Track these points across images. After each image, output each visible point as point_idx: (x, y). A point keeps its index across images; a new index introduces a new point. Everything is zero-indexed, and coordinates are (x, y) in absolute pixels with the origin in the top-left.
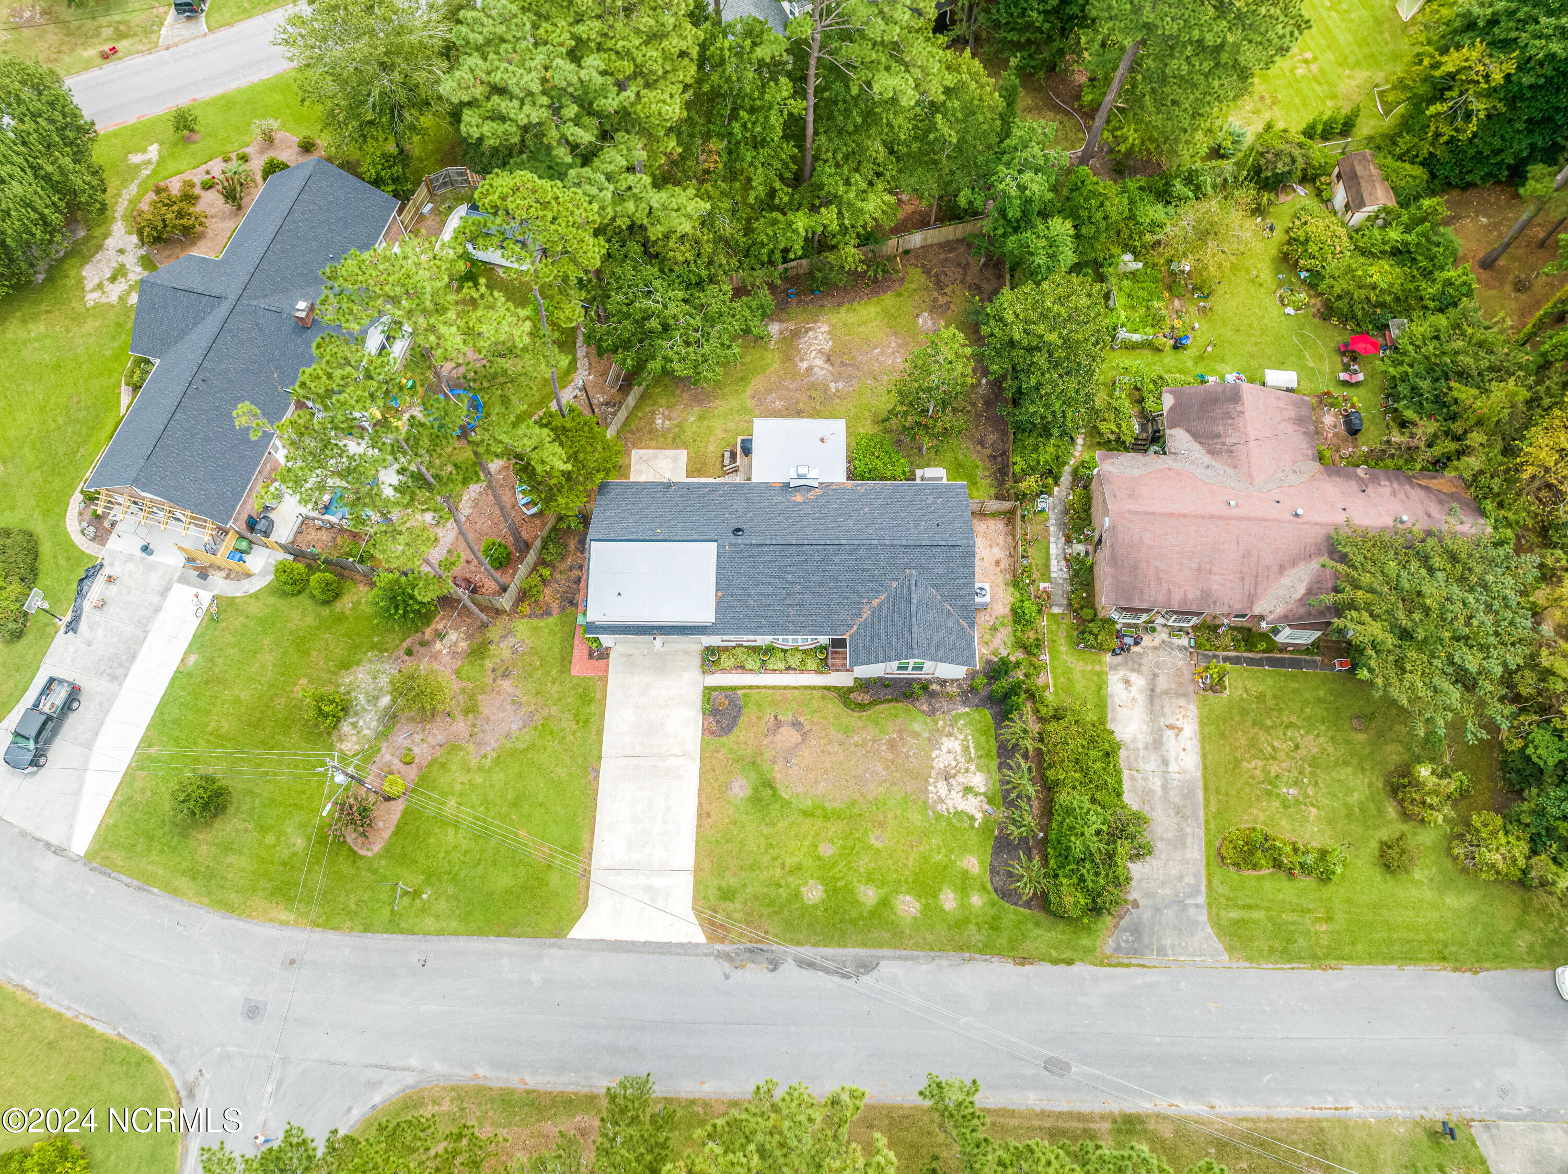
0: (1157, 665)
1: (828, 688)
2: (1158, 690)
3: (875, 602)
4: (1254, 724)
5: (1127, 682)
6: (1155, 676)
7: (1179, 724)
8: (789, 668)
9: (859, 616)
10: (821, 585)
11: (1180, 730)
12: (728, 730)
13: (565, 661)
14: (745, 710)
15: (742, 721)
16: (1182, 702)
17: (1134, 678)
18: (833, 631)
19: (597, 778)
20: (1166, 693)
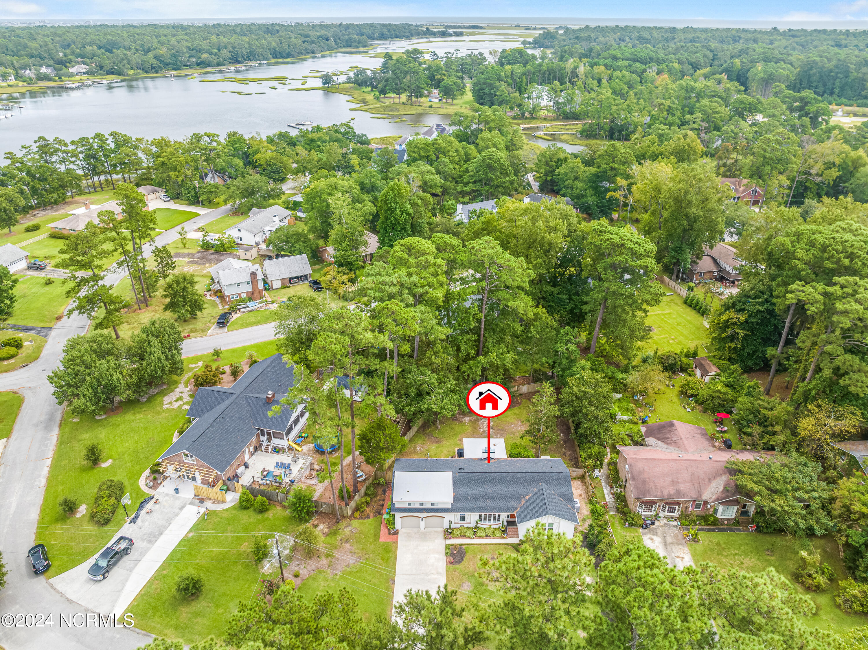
0: (665, 532)
1: (507, 544)
2: (668, 542)
3: (527, 497)
4: (718, 554)
5: (652, 539)
6: (665, 537)
7: (682, 555)
8: (487, 536)
9: (520, 503)
10: (501, 490)
11: (683, 558)
12: (459, 562)
13: (377, 536)
14: (467, 554)
15: (465, 559)
16: (680, 547)
17: (655, 538)
18: (508, 510)
19: (393, 583)
20: (672, 543)
